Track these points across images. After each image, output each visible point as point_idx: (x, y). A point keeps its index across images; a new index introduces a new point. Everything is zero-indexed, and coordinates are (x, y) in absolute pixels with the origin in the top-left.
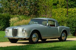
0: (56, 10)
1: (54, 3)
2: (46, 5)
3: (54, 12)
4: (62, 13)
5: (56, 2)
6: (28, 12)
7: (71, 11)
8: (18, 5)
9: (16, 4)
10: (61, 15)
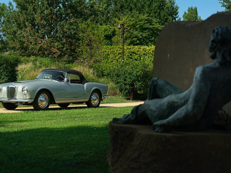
0: (110, 49)
1: (106, 34)
2: (92, 36)
3: (107, 53)
4: (120, 55)
5: (110, 32)
6: (57, 50)
7: (138, 51)
8: (38, 36)
9: (34, 34)
10: (119, 58)
